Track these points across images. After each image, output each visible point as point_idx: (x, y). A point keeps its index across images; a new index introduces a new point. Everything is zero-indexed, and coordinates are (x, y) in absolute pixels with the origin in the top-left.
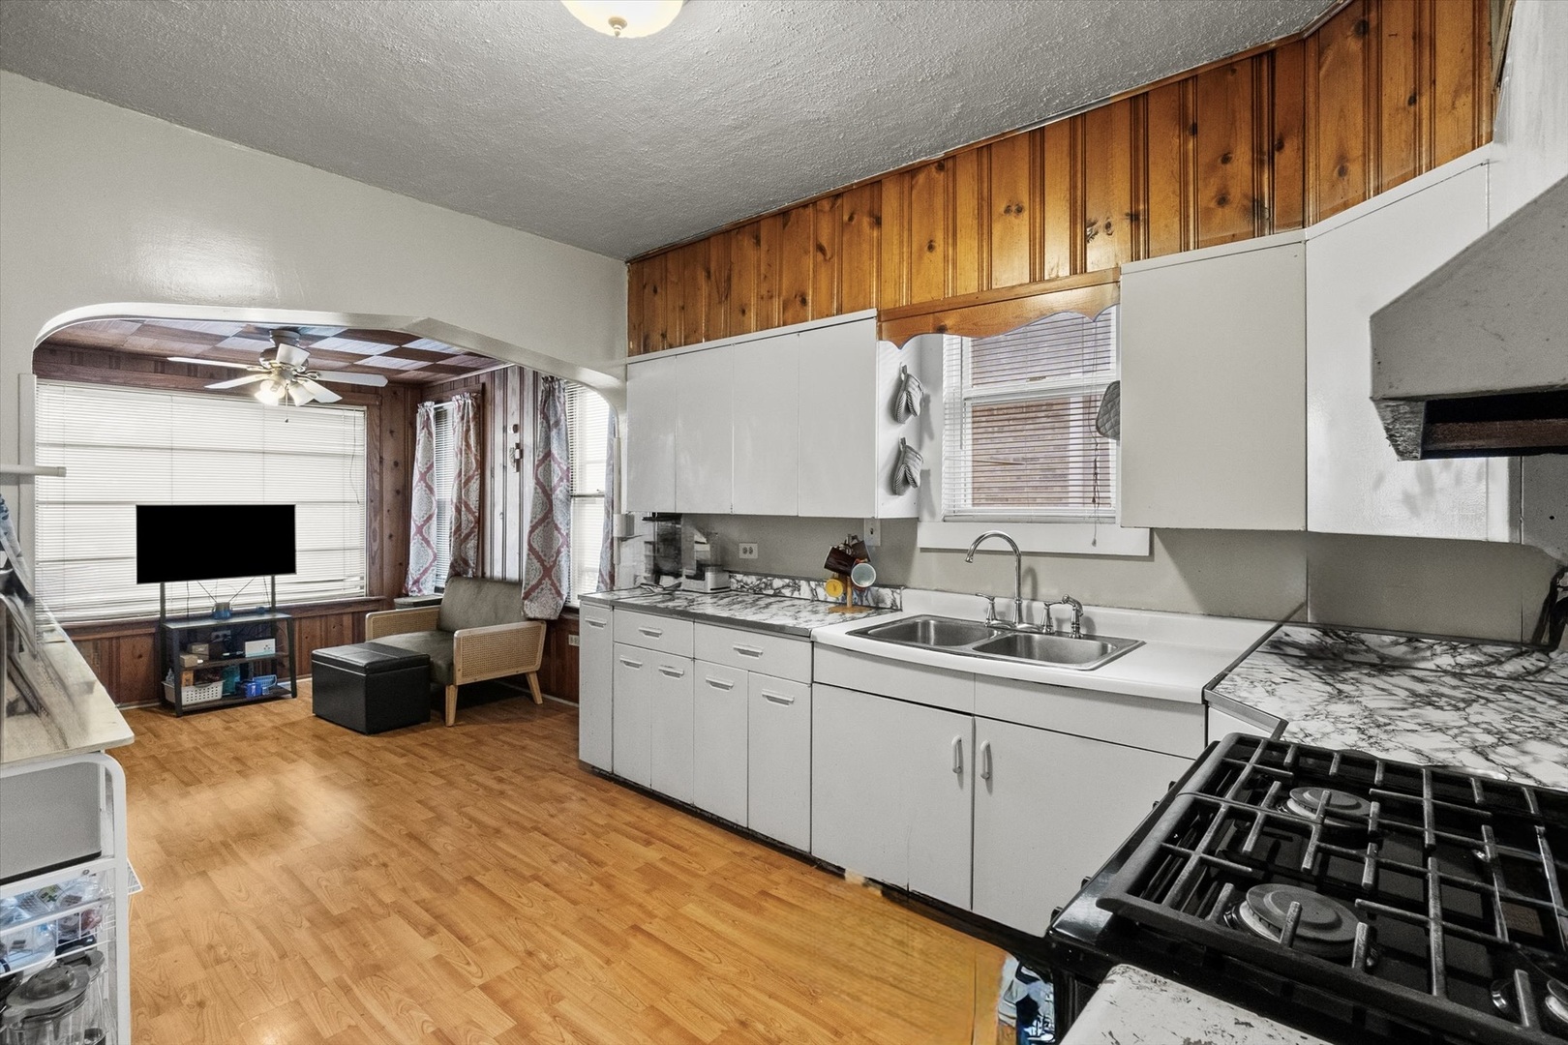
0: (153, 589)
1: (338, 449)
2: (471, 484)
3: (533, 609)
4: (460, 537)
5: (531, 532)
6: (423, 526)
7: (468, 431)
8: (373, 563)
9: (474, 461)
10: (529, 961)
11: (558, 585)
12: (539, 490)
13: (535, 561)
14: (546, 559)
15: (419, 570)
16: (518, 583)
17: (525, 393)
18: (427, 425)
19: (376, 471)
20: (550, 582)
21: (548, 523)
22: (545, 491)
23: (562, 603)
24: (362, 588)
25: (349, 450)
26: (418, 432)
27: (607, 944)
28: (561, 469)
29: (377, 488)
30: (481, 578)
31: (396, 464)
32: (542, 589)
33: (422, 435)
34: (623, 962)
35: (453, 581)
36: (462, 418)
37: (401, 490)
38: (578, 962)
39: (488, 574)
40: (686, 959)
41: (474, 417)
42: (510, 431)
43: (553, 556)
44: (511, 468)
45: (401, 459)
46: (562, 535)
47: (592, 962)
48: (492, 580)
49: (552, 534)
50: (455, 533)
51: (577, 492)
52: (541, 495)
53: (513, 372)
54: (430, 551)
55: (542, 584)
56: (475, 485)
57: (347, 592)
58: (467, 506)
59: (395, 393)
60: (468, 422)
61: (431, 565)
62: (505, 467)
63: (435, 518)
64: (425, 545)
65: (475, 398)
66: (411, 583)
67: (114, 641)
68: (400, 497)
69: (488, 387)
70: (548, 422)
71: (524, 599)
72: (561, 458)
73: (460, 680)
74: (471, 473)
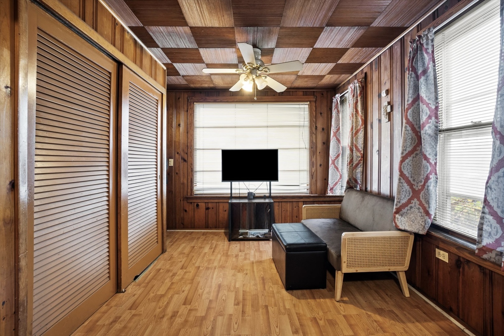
0: (227, 184)
1: (297, 123)
2: (359, 134)
3: (403, 222)
4: (352, 167)
5: (402, 162)
6: (335, 160)
7: (357, 102)
8: (313, 178)
9: (360, 120)
11: (426, 205)
12: (409, 128)
13: (405, 184)
14: (415, 183)
15: (333, 183)
16: (390, 199)
17: (394, 65)
18: (337, 107)
19: (313, 133)
20: (418, 202)
21: (417, 154)
22: (413, 129)
23: (430, 221)
24: (307, 190)
25: (302, 124)
26: (333, 111)
28: (430, 108)
29: (314, 141)
30: (365, 192)
31: (323, 129)
32: (411, 207)
33: (335, 112)
35: (348, 191)
36: (354, 96)
37: (325, 142)
39: (369, 189)
41: (361, 93)
42: (384, 94)
43: (421, 182)
44: (384, 119)
45: (325, 127)
46: (430, 164)
48: (371, 194)
49: (420, 163)
50: (350, 164)
51: (444, 127)
52: (410, 132)
53: (385, 56)
54: (338, 174)
55: (410, 203)
56: (361, 135)
57: (301, 191)
58: (356, 147)
59: (322, 94)
60: (357, 97)
61: (339, 181)
62: (380, 121)
63: (341, 156)
64: (336, 170)
65: (361, 82)
66: (329, 189)
67: (218, 204)
68: (325, 145)
69: (369, 74)
70: (416, 73)
71: (397, 212)
72: (429, 99)
73: (345, 269)
74: (359, 127)
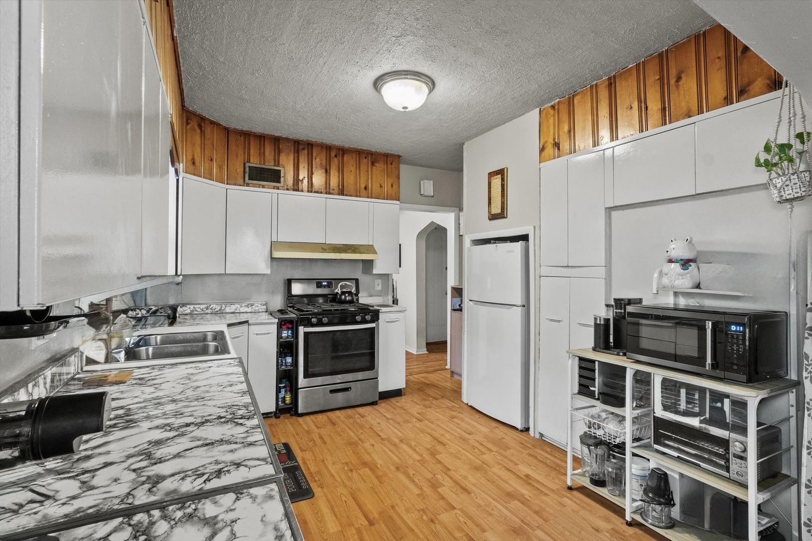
10: (433, 517)
27: (391, 518)
34: (386, 505)
38: (408, 511)
40: (355, 500)
47: (401, 509)
